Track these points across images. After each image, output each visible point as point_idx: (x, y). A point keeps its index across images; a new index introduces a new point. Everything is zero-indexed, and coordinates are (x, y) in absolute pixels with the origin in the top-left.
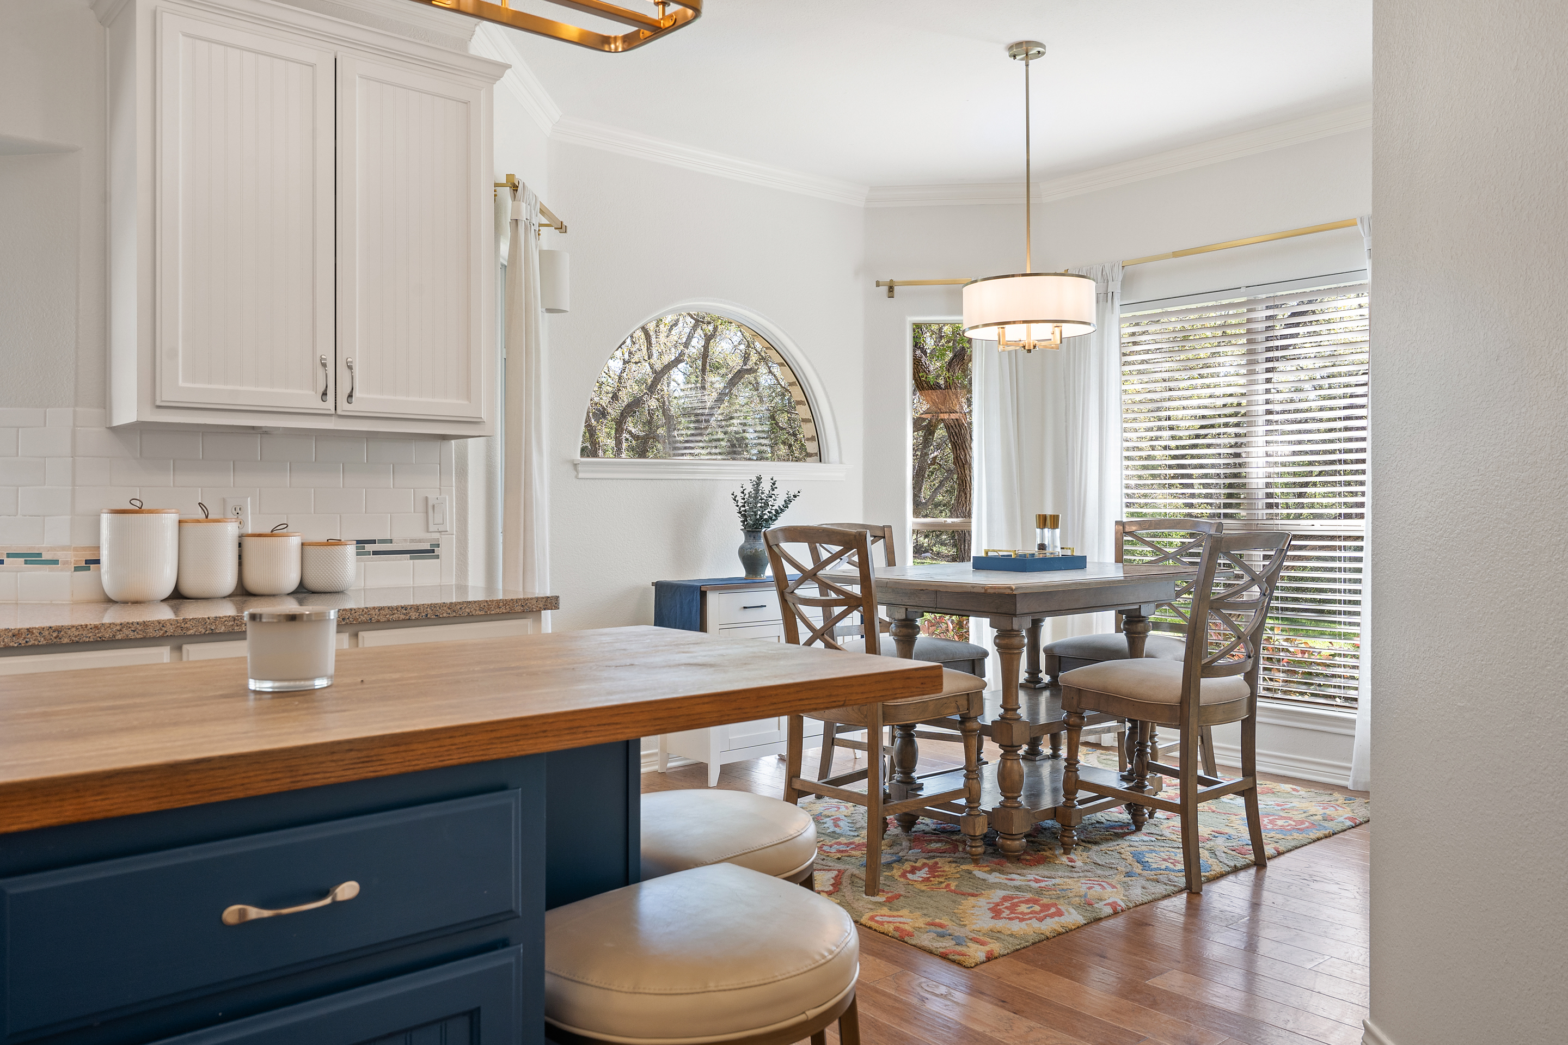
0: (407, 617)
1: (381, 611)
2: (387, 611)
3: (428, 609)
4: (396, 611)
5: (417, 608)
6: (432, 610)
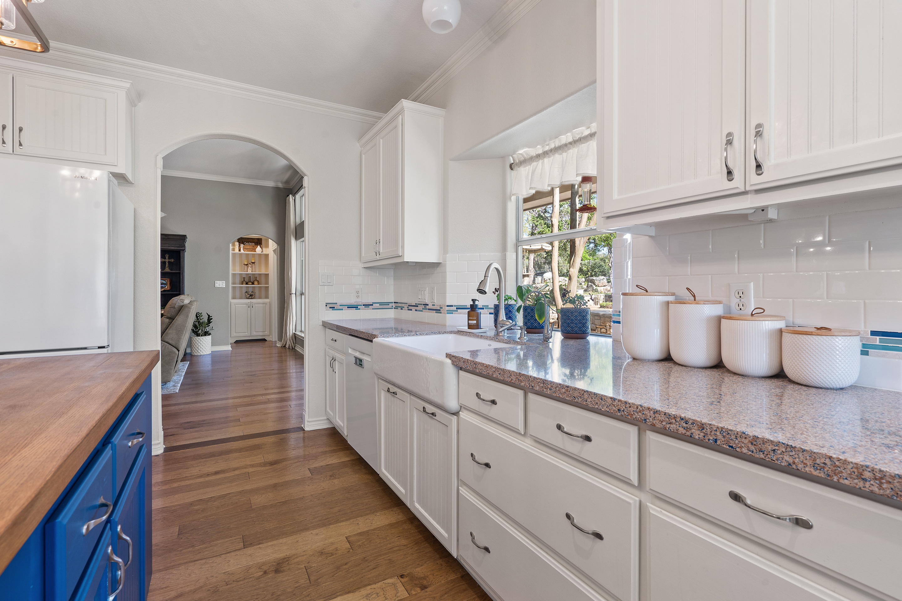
0: (688, 433)
1: (657, 415)
2: (663, 418)
3: (718, 433)
4: (673, 421)
5: (702, 426)
6: (724, 437)
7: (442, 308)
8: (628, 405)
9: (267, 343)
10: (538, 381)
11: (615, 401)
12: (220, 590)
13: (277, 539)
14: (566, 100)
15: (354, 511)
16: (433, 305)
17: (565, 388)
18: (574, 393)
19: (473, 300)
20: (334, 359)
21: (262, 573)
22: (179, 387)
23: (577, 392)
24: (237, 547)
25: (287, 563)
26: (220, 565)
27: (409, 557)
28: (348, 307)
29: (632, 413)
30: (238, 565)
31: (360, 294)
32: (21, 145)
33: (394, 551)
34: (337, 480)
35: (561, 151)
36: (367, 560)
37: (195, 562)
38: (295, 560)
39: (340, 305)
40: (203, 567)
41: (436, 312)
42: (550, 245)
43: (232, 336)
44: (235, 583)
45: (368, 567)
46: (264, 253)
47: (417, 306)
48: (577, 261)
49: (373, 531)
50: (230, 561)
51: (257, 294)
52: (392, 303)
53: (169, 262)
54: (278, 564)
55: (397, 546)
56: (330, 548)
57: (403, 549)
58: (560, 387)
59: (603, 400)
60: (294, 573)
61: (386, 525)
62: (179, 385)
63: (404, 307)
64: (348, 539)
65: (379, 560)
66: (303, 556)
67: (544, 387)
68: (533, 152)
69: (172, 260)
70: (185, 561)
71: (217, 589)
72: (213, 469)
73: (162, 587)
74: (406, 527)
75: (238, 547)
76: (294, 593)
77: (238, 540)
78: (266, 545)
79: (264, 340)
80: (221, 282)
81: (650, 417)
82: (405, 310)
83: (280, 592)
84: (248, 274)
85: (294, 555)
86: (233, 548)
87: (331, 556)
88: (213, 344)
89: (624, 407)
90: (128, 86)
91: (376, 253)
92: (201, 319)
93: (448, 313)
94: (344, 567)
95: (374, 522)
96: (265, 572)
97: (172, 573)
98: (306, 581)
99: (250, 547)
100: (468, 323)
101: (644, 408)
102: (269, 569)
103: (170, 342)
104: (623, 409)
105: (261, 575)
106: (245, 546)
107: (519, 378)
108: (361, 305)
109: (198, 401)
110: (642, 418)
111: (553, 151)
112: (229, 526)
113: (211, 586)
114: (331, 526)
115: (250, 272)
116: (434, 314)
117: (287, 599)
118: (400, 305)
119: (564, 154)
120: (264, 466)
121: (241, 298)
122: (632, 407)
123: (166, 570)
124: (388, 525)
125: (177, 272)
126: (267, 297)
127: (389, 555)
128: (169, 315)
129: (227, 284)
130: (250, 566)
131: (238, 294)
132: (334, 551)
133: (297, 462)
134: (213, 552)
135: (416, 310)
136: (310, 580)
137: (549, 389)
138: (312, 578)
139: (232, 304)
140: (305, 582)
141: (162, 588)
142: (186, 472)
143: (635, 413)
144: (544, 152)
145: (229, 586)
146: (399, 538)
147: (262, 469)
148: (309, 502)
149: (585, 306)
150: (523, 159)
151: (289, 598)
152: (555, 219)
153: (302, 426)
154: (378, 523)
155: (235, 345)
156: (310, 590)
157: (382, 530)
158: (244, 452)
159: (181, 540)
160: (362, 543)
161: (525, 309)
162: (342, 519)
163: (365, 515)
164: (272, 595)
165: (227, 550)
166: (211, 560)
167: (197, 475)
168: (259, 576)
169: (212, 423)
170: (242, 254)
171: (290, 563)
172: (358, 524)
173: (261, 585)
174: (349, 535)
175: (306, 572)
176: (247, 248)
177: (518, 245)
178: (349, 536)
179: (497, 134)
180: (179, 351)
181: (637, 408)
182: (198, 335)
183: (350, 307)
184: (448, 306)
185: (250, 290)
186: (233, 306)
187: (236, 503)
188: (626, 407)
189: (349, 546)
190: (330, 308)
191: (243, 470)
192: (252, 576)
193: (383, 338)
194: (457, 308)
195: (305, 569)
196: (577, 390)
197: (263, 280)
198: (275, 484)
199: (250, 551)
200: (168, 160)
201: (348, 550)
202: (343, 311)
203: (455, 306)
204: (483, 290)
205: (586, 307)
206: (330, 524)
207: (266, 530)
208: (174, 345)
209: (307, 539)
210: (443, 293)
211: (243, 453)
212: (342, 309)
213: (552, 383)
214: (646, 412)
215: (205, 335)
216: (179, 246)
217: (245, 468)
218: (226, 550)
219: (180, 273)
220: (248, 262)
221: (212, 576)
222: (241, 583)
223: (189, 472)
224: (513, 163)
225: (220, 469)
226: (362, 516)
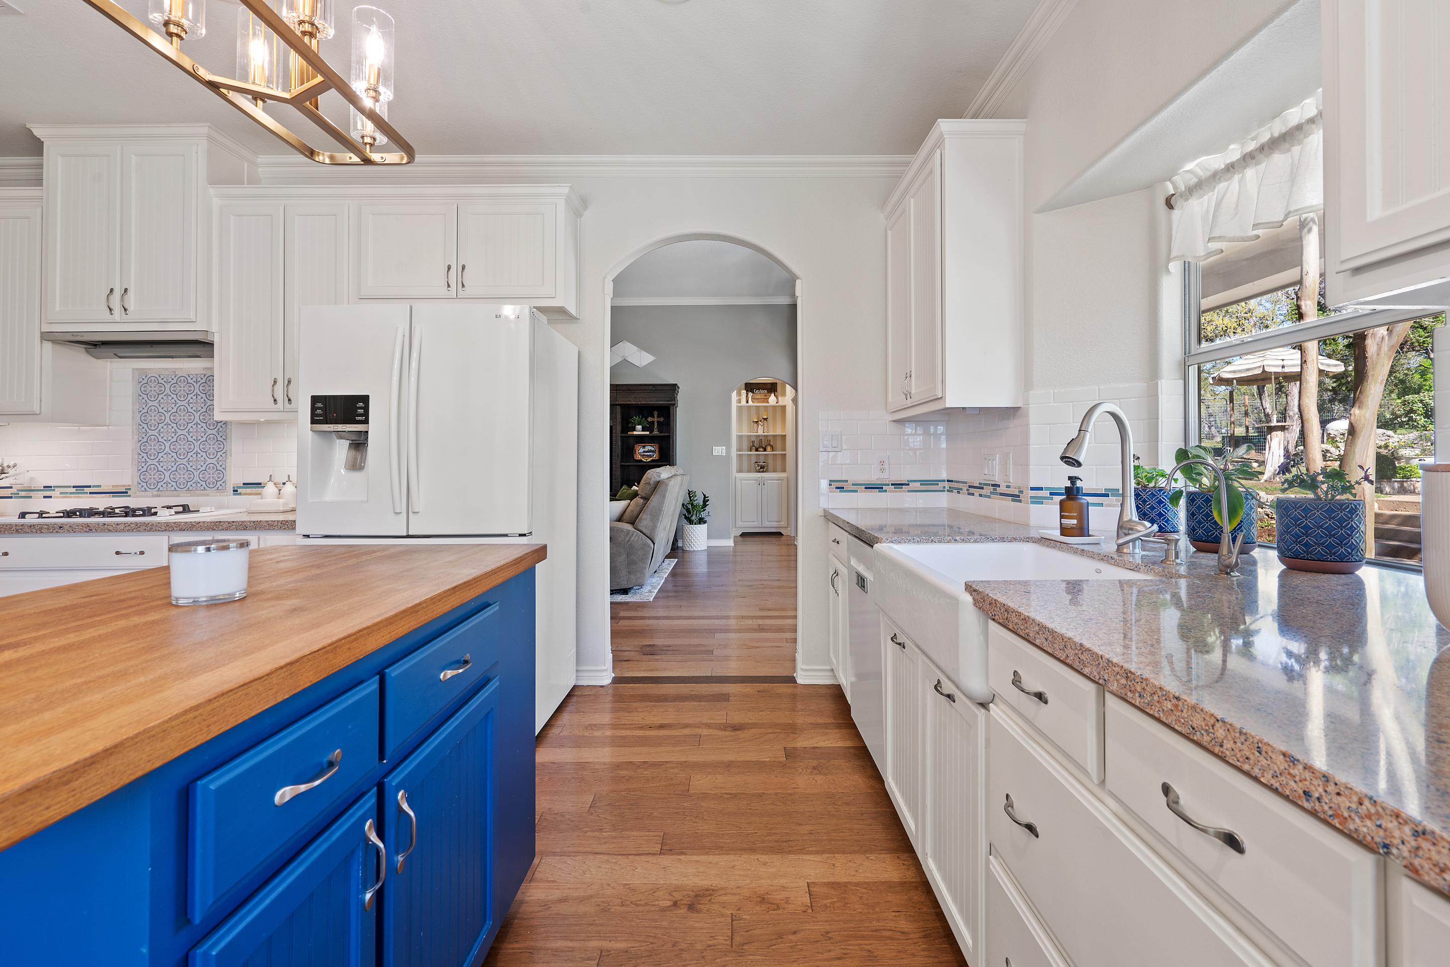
7: (1021, 492)
8: (1331, 788)
9: (783, 538)
10: (1117, 669)
11: (1294, 764)
12: (611, 910)
13: (707, 854)
14: (1277, 22)
15: (834, 840)
16: (1008, 487)
17: (1172, 700)
18: (1191, 718)
19: (1070, 478)
20: (836, 573)
21: (669, 903)
22: (655, 594)
23: (1198, 716)
24: (652, 849)
25: (709, 898)
26: (623, 871)
27: (906, 958)
28: (866, 488)
29: (1346, 814)
30: (644, 878)
31: (886, 466)
32: (463, 286)
33: (882, 937)
34: (822, 776)
35: (1286, 145)
36: (830, 938)
37: (596, 856)
38: (721, 898)
39: (853, 484)
40: (603, 866)
41: (1013, 500)
42: (1339, 363)
43: (737, 526)
44: (633, 906)
45: (829, 951)
46: (780, 403)
47: (982, 488)
48: (1372, 392)
49: (856, 886)
50: (636, 869)
51: (771, 466)
52: (944, 481)
53: (658, 422)
54: (696, 896)
55: (889, 928)
56: (777, 894)
57: (899, 939)
58: (1160, 694)
59: (1263, 753)
60: (713, 920)
61: (880, 881)
62: (656, 591)
63: (961, 489)
64: (811, 889)
65: (849, 945)
66: (734, 894)
67: (1128, 687)
68: (1217, 161)
69: (662, 419)
70: (586, 850)
71: (609, 907)
72: (658, 721)
73: (550, 879)
74: (916, 898)
75: (654, 849)
76: (704, 954)
77: (657, 838)
78: (689, 858)
79: (779, 534)
80: (720, 448)
81: (1403, 843)
82: (964, 494)
83: (685, 945)
84: (759, 436)
85: (723, 889)
86: (647, 849)
87: (775, 910)
88: (709, 537)
89: (1321, 790)
90: (567, 192)
91: (906, 395)
92: (694, 501)
93: (1033, 503)
94: (791, 937)
95: (861, 871)
96: (675, 904)
97: (565, 862)
98: (726, 940)
99: (667, 855)
100: (1061, 524)
101: (1380, 810)
102: (682, 900)
103: (644, 531)
104: (1317, 795)
105: (669, 907)
106: (662, 851)
107: (1080, 656)
108: (888, 485)
109: (671, 617)
110: (1377, 839)
111: (1266, 148)
112: (652, 813)
113: (603, 900)
114: (791, 857)
115: (760, 432)
116: (1008, 503)
117: (691, 960)
118: (956, 485)
119: (1296, 149)
120: (724, 730)
121: (749, 471)
122: (1346, 796)
123: (561, 856)
124: (883, 883)
125: (667, 434)
126: (784, 470)
127: (870, 942)
128: (643, 494)
129: (728, 451)
130: (659, 887)
131: (745, 466)
132: (783, 902)
133: (771, 733)
134: (621, 848)
135: (980, 495)
136: (733, 940)
137: (1137, 695)
138: (737, 939)
139: (737, 479)
140: (725, 942)
141: (549, 882)
142: (627, 717)
143: (1353, 815)
144: (1245, 155)
145: (624, 908)
146: (897, 914)
147: (721, 733)
148: (770, 804)
149: (1347, 496)
150: (1195, 180)
151: (694, 960)
152: (1309, 302)
153: (795, 675)
154: (867, 875)
155: (740, 539)
156: (727, 959)
157: (872, 890)
158: (704, 701)
159: (591, 817)
160: (831, 903)
161: (1192, 498)
162: (810, 849)
163: (850, 853)
164: (674, 946)
165: (640, 849)
166: (615, 859)
167: (638, 724)
168: (666, 907)
169: (678, 650)
170: (750, 407)
171: (713, 900)
172: (834, 865)
173: (665, 924)
174: (813, 881)
175: (730, 924)
176: (757, 397)
177: (1187, 364)
178: (813, 883)
179: (1122, 140)
180: (654, 544)
181: (1361, 804)
182: (691, 522)
183: (870, 487)
184: (1032, 489)
185: (762, 459)
186: (738, 483)
187: (672, 779)
188: (1326, 791)
189: (809, 901)
190: (837, 488)
191: (694, 729)
192: (657, 903)
193: (891, 545)
194: (1051, 494)
195: (730, 919)
196: (1198, 710)
197: (779, 445)
198: (730, 762)
199: (666, 860)
200: (619, 283)
201: (804, 909)
202: (859, 494)
203: (1047, 489)
204: (1073, 459)
205: (1351, 498)
206: (790, 852)
207: (696, 833)
208: (648, 535)
209: (749, 867)
210: (1024, 465)
211: (702, 703)
212: (856, 491)
213: (1144, 682)
214: (1390, 825)
215: (700, 524)
216: (668, 399)
217: (699, 727)
218: (637, 849)
219: (669, 436)
220: (758, 418)
221: (609, 885)
222: (640, 909)
223: (630, 718)
224: (1173, 195)
225: (667, 722)
226: (844, 853)
